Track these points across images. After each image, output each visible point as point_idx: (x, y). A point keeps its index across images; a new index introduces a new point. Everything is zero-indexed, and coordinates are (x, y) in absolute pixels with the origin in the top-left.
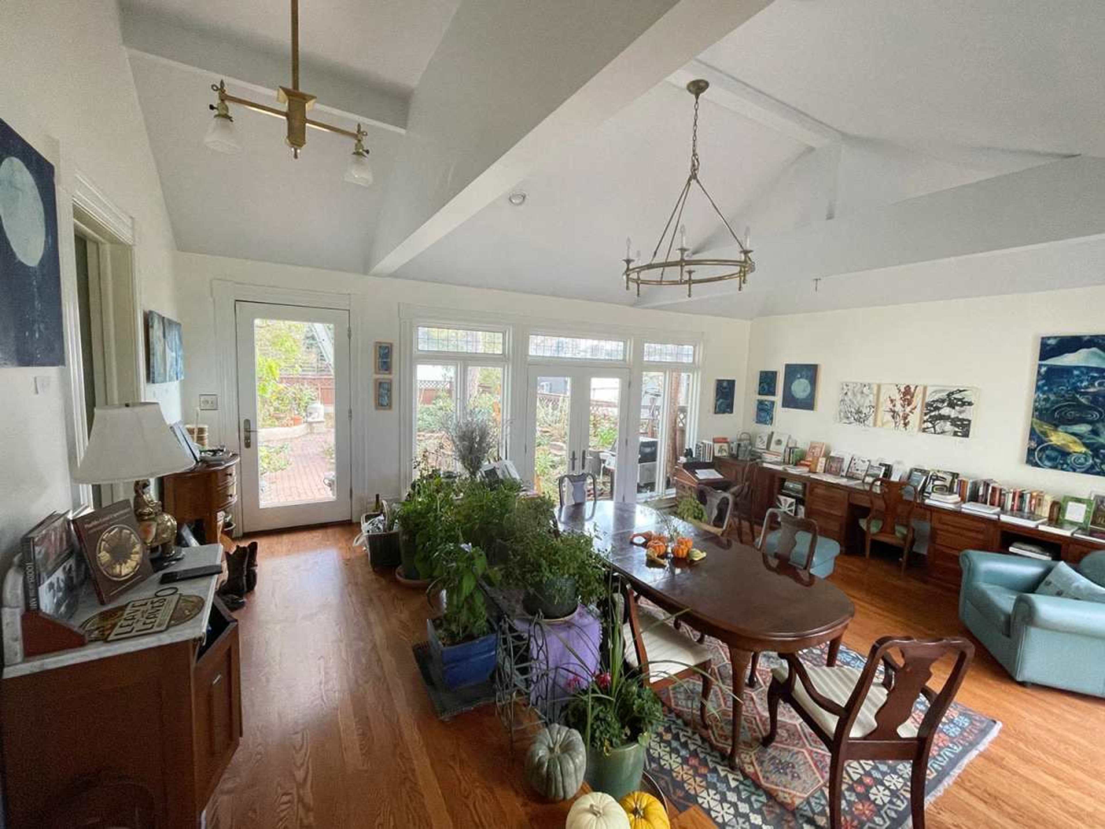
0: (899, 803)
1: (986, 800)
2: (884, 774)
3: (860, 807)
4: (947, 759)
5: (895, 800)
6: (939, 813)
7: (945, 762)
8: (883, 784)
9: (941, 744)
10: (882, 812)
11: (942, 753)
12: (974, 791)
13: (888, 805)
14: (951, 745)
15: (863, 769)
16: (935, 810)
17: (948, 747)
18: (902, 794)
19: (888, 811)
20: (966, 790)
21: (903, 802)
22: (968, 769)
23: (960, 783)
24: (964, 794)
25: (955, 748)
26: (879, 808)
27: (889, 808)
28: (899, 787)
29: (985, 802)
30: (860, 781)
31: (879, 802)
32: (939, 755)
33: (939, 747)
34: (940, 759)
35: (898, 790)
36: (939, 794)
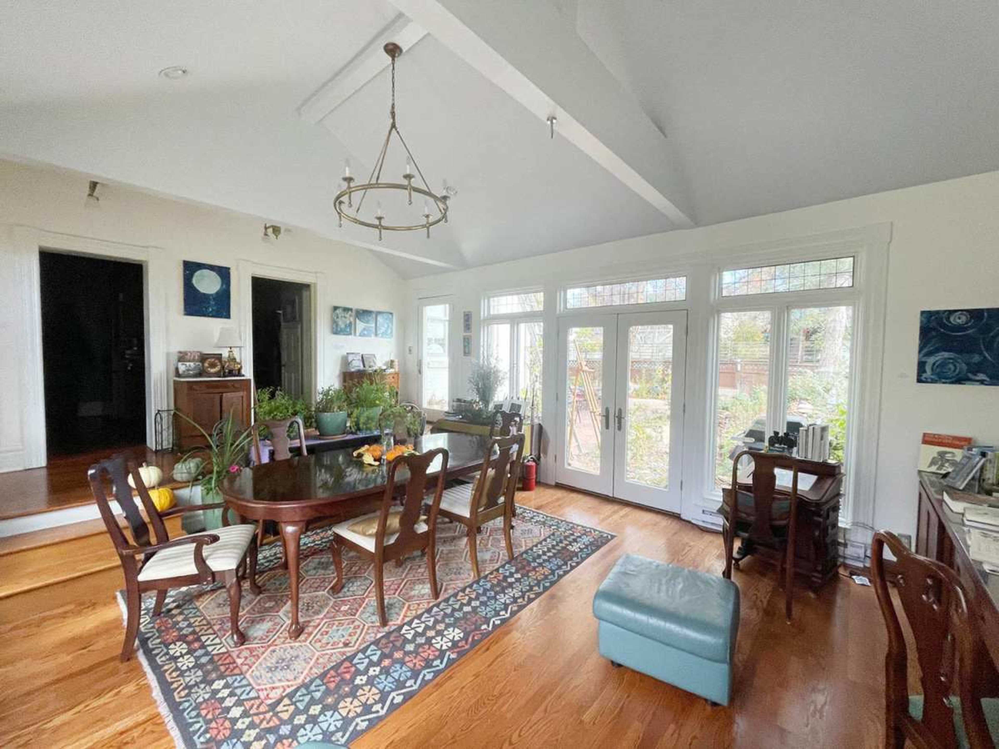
0: (164, 659)
1: (125, 735)
2: (197, 658)
3: (174, 634)
4: (191, 721)
5: (168, 657)
6: (137, 685)
7: (187, 717)
8: (187, 653)
9: (213, 725)
10: (162, 646)
11: (201, 719)
12: (140, 729)
13: (165, 650)
14: (208, 736)
15: (209, 645)
16: (143, 683)
17: (206, 731)
18: (171, 663)
19: (160, 650)
20: (145, 722)
21: (162, 661)
22: (168, 738)
23: (155, 719)
24: (142, 717)
25: (202, 739)
26: (167, 646)
27: (162, 650)
28: (178, 664)
29: (122, 733)
30: (198, 639)
31: (172, 646)
32: (198, 715)
33: (211, 721)
34: (194, 713)
35: (176, 663)
36: (154, 694)
